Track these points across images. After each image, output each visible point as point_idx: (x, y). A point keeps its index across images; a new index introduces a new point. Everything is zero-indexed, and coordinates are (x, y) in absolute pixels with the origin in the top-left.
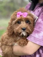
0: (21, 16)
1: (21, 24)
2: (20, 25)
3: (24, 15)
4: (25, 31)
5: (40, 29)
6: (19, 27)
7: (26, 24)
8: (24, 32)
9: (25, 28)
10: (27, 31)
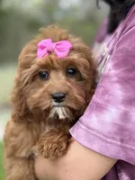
0: (49, 52)
1: (50, 82)
2: (46, 85)
3: (59, 50)
4: (61, 103)
5: (106, 97)
6: (42, 90)
7: (68, 80)
8: (58, 106)
9: (62, 95)
10: (69, 105)
